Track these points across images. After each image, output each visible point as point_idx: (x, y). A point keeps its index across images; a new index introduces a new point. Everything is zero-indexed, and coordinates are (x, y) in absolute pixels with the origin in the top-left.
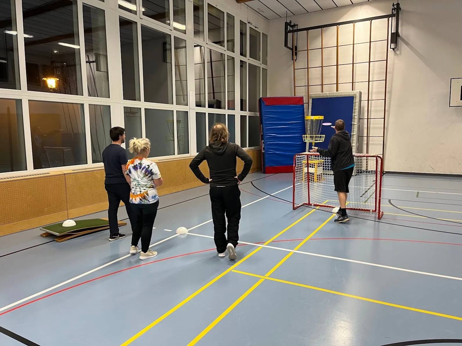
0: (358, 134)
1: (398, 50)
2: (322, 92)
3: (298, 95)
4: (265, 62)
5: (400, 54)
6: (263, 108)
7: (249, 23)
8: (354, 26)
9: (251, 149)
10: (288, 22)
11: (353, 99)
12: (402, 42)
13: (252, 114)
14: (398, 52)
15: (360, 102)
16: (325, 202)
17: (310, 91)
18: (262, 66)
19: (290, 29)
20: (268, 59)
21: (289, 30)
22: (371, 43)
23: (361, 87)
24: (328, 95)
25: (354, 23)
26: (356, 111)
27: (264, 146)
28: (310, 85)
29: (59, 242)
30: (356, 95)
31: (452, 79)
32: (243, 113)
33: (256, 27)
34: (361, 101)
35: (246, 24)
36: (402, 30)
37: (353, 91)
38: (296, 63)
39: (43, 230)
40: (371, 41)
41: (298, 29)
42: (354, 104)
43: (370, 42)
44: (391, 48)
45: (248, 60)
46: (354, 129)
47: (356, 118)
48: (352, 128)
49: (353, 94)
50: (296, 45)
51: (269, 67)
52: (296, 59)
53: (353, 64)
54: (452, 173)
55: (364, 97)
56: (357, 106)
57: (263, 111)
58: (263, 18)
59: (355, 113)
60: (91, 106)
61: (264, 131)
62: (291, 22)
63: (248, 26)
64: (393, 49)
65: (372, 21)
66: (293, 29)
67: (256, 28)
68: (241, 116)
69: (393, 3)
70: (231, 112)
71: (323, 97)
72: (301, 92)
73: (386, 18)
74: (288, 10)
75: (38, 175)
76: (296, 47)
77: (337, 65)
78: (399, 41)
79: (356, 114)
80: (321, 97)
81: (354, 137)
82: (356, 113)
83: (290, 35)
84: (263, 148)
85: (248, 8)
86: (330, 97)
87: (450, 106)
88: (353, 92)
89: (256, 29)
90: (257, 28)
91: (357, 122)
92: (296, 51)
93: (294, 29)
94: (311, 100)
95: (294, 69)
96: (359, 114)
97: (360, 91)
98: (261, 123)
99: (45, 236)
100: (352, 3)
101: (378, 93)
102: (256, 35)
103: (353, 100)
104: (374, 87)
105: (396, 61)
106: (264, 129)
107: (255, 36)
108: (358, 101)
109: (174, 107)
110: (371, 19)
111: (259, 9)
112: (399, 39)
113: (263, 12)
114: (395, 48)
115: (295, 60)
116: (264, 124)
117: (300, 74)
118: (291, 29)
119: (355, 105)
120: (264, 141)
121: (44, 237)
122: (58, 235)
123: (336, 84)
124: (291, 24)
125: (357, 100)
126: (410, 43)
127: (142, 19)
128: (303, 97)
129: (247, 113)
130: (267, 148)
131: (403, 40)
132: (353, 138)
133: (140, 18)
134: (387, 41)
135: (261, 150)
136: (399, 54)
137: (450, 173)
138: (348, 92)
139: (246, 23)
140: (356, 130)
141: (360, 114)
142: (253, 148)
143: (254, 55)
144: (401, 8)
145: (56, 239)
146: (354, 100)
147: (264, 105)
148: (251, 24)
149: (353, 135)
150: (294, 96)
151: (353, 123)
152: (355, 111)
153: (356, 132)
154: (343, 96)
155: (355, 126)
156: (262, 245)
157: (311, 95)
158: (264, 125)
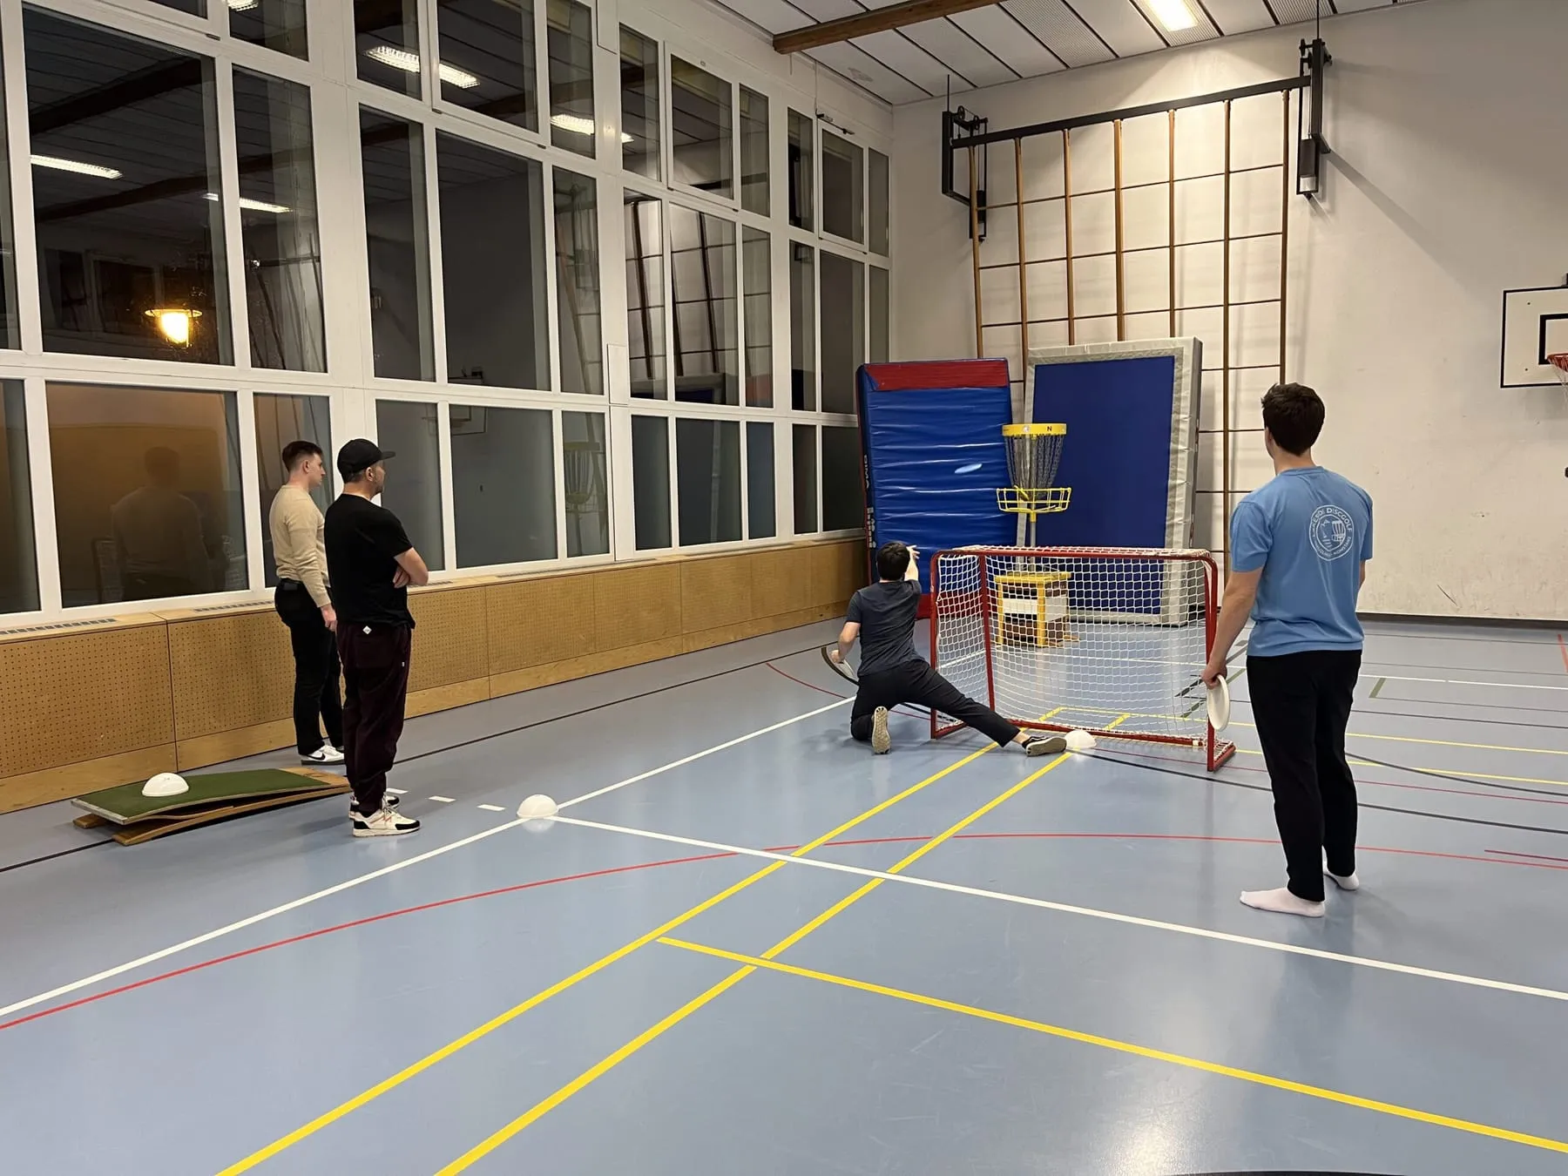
0: (1191, 484)
1: (1323, 199)
2: (1071, 342)
3: (991, 353)
4: (880, 246)
5: (1332, 211)
6: (869, 401)
7: (820, 116)
8: (1172, 120)
9: (832, 536)
10: (954, 110)
11: (1173, 365)
12: (1337, 171)
13: (835, 420)
14: (1324, 206)
15: (1197, 373)
16: (1049, 715)
17: (1029, 340)
18: (870, 259)
19: (959, 135)
20: (893, 234)
21: (956, 137)
22: (1231, 175)
23: (1201, 326)
24: (1089, 353)
25: (1172, 111)
26: (1182, 405)
27: (873, 527)
28: (1028, 320)
29: (124, 845)
30: (1181, 350)
31: (1507, 294)
32: (804, 418)
33: (845, 131)
34: (1201, 370)
35: (811, 120)
36: (1335, 130)
37: (1172, 339)
38: (981, 248)
39: (79, 806)
40: (1231, 170)
41: (988, 132)
42: (1175, 383)
43: (1228, 172)
44: (1298, 193)
45: (819, 240)
46: (1176, 465)
47: (1183, 431)
48: (1171, 462)
49: (1173, 347)
50: (982, 188)
51: (895, 265)
52: (985, 235)
53: (1172, 247)
54: (1518, 615)
55: (1213, 358)
56: (1185, 390)
57: (871, 407)
58: (870, 100)
59: (1179, 413)
60: (259, 398)
61: (875, 477)
62: (961, 111)
63: (819, 126)
64: (1308, 195)
65: (1231, 102)
66: (971, 133)
67: (847, 134)
68: (795, 426)
69: (1303, 41)
70: (759, 415)
71: (1071, 361)
72: (1000, 345)
73: (1280, 92)
74: (950, 73)
75: (78, 624)
76: (982, 196)
77: (1119, 253)
78: (1328, 167)
79: (1182, 416)
80: (1065, 361)
81: (1177, 493)
82: (1183, 413)
83: (960, 155)
84: (873, 533)
85: (815, 68)
86: (1097, 359)
87: (1505, 384)
88: (1171, 341)
89: (847, 137)
90: (851, 133)
91: (1187, 443)
92: (980, 209)
93: (976, 133)
94: (1034, 370)
95: (977, 269)
96: (1194, 415)
97: (1195, 339)
98: (866, 450)
99: (85, 824)
100: (1168, 45)
101: (1261, 343)
102: (851, 158)
103: (1173, 369)
104: (1247, 323)
105: (1319, 237)
106: (874, 471)
107: (841, 161)
108: (1190, 373)
109: (554, 401)
110: (1228, 96)
111: (852, 70)
112: (1328, 162)
113: (870, 80)
114: (1312, 192)
115: (980, 236)
116: (873, 453)
117: (999, 284)
118: (965, 134)
119: (1180, 385)
120: (874, 509)
121: (83, 827)
122: (122, 823)
123: (1116, 317)
124: (964, 117)
125: (1185, 370)
126: (1365, 177)
127: (440, 112)
128: (1006, 362)
129: (816, 418)
130: (885, 533)
131: (1342, 165)
132: (1175, 497)
133: (433, 110)
134: (1282, 167)
135: (865, 542)
136: (1329, 212)
137: (1510, 615)
138: (1156, 343)
139: (811, 117)
140: (1185, 470)
141: (1198, 417)
142: (839, 533)
143: (839, 223)
144: (1330, 57)
145: (116, 837)
146: (1175, 370)
147: (874, 391)
148: (829, 122)
149: (1175, 487)
150: (979, 357)
151: (1172, 446)
152: (1179, 406)
153: (1185, 477)
154: (1137, 356)
155: (1180, 455)
156: (788, 855)
157: (1032, 352)
158: (873, 455)
